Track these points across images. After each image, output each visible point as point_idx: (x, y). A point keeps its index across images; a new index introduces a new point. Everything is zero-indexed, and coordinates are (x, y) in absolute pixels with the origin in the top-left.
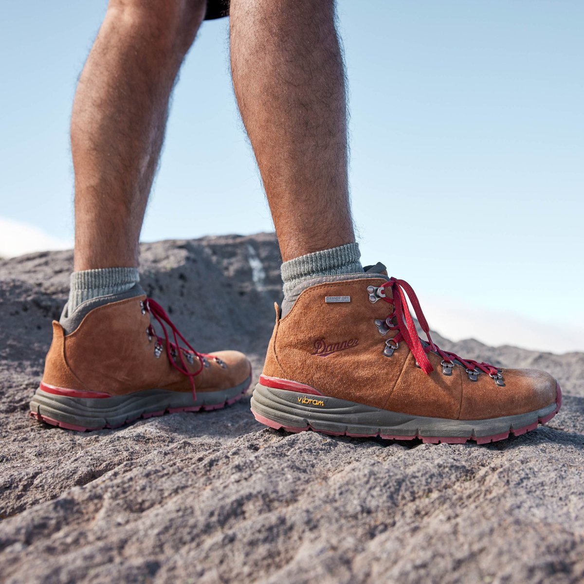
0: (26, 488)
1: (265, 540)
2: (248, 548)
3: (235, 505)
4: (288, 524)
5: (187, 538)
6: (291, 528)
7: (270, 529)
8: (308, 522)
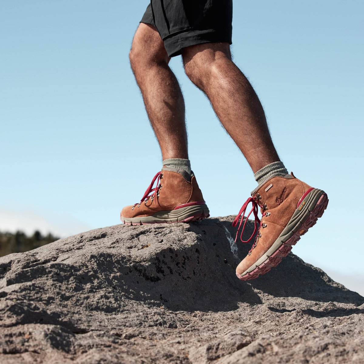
0: (217, 349)
1: (341, 355)
2: (336, 357)
3: (325, 346)
4: (347, 351)
5: (313, 355)
6: (348, 352)
7: (341, 352)
8: (354, 350)
